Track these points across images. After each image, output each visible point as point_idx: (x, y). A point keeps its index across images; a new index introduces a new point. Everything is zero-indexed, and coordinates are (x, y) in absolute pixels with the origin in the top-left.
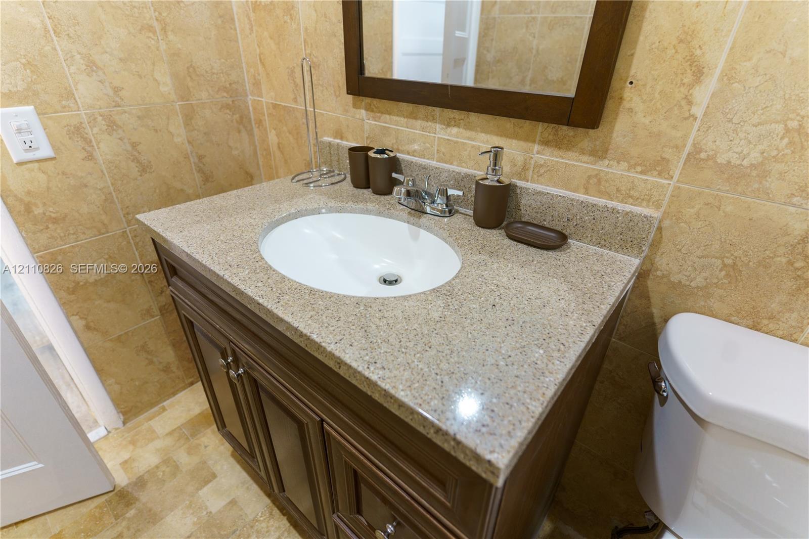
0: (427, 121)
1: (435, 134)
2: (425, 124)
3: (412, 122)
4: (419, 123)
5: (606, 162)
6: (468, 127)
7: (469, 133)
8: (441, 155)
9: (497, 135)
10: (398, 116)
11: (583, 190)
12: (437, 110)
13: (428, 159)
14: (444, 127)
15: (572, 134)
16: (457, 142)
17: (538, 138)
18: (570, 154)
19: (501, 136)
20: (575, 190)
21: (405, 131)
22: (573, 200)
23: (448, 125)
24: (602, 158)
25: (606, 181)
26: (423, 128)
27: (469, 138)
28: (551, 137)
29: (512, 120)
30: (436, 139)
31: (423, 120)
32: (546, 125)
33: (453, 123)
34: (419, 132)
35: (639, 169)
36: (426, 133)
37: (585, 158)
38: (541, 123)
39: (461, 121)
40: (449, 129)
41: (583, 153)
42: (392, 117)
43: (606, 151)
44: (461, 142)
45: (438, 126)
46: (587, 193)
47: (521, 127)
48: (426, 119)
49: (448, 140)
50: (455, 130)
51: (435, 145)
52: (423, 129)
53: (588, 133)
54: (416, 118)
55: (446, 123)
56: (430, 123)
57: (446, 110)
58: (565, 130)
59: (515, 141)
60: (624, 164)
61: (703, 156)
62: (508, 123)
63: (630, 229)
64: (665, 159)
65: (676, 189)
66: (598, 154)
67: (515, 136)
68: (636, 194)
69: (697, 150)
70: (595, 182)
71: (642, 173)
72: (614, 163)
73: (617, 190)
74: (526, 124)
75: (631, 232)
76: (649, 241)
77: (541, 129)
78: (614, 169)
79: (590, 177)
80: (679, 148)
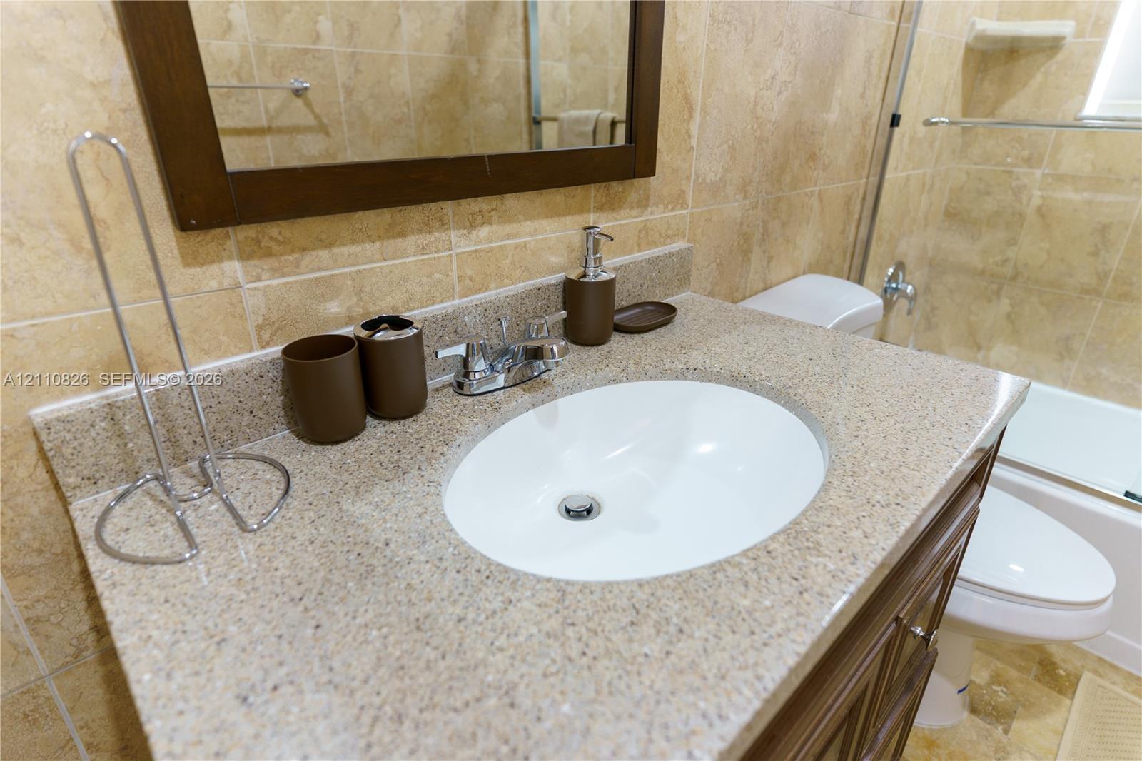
0: (430, 233)
1: (450, 249)
2: (425, 239)
3: (392, 244)
4: (411, 241)
5: (650, 209)
6: (506, 219)
7: (507, 228)
8: (467, 282)
9: (547, 217)
10: (353, 242)
11: (636, 248)
12: (448, 207)
13: (442, 301)
14: (465, 232)
15: (620, 190)
16: (491, 250)
17: (592, 205)
18: (623, 212)
19: (552, 217)
20: (631, 252)
21: (381, 268)
22: (642, 261)
23: (472, 226)
24: (646, 207)
25: (652, 229)
26: (423, 249)
27: (509, 237)
28: (604, 199)
29: (562, 190)
30: (454, 259)
31: (420, 232)
32: (597, 185)
33: (479, 220)
34: (415, 259)
35: (670, 208)
36: (431, 256)
37: (634, 212)
38: (592, 185)
39: (493, 213)
40: (474, 233)
41: (632, 208)
42: (336, 250)
43: (647, 199)
44: (498, 247)
45: (453, 234)
46: (640, 250)
47: (574, 196)
48: (427, 227)
49: (476, 251)
50: (484, 232)
51: (452, 270)
52: (422, 250)
53: (633, 184)
54: (402, 234)
55: (467, 223)
56: (437, 234)
57: (463, 202)
58: (616, 187)
59: (569, 218)
60: (661, 206)
61: (700, 180)
62: (557, 196)
63: (682, 267)
64: (683, 192)
65: (692, 214)
66: (643, 204)
67: (568, 211)
68: (670, 232)
69: (698, 176)
70: (645, 237)
71: (673, 210)
72: (654, 208)
73: (660, 235)
74: (578, 191)
75: (679, 268)
76: (690, 271)
77: (594, 192)
78: (655, 215)
79: (640, 231)
80: (688, 178)
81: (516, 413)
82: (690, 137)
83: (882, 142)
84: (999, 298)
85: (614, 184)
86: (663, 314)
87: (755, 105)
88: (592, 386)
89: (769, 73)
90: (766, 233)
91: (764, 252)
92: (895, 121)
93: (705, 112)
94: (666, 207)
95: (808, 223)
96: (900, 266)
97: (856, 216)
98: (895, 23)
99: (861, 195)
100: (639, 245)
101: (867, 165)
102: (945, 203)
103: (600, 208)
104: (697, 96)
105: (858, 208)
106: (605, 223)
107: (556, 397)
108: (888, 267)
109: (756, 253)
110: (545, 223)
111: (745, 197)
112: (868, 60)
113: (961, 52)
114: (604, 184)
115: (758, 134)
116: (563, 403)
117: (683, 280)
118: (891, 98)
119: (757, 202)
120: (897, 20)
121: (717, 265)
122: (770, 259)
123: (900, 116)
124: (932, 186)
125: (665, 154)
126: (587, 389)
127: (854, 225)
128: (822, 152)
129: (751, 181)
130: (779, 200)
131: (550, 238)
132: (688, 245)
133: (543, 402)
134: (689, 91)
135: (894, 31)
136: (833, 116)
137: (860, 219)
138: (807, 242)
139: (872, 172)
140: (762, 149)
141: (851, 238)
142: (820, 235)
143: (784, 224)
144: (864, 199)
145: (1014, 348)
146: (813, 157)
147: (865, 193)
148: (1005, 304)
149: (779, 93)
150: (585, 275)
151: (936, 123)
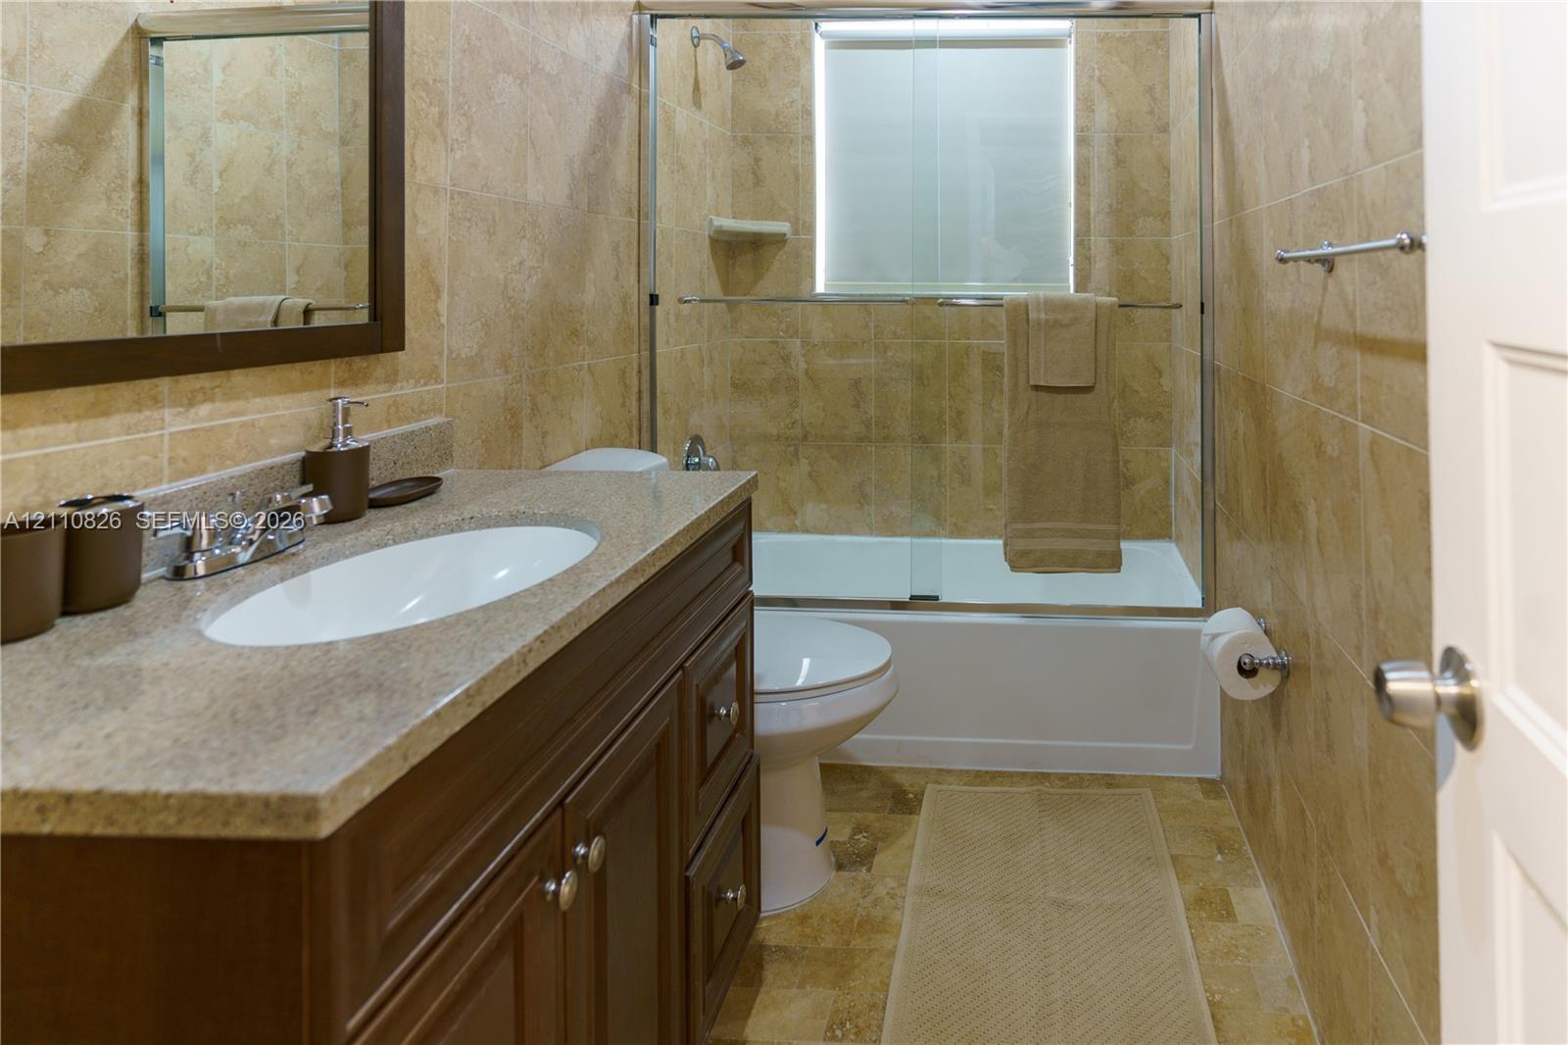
0: (140, 411)
1: (162, 428)
2: (132, 418)
3: (90, 425)
4: (116, 421)
5: (399, 385)
6: (230, 396)
7: (234, 406)
8: (180, 465)
9: (280, 393)
10: (44, 423)
11: (387, 424)
12: (164, 384)
13: (145, 487)
14: (182, 410)
15: (365, 365)
16: (212, 428)
17: (333, 380)
18: (368, 388)
19: (285, 393)
20: (379, 429)
21: (74, 450)
22: (394, 436)
23: (191, 404)
24: (395, 382)
25: (403, 405)
26: (129, 428)
27: (234, 414)
28: (346, 375)
29: (298, 366)
30: (166, 439)
31: (128, 410)
32: (339, 360)
33: (200, 396)
34: (118, 439)
35: (422, 381)
36: (138, 436)
37: (381, 388)
38: (332, 360)
39: (217, 390)
40: (193, 411)
41: (379, 383)
42: (21, 432)
43: (396, 374)
44: (220, 425)
45: (167, 413)
46: (390, 427)
47: (311, 372)
48: (138, 406)
49: (194, 430)
50: (204, 409)
51: (162, 451)
52: (129, 430)
53: (378, 359)
54: (106, 414)
55: (185, 401)
56: (148, 413)
57: (182, 378)
58: (359, 362)
59: (305, 395)
60: (412, 381)
61: (454, 355)
62: (293, 372)
63: (442, 442)
64: (436, 366)
65: (447, 388)
66: (391, 379)
67: (306, 387)
68: (424, 408)
69: (451, 351)
70: (395, 412)
71: (426, 384)
72: (404, 383)
73: (413, 410)
74: (316, 367)
75: (442, 444)
76: (451, 446)
77: (334, 367)
78: (405, 390)
79: (389, 407)
80: (441, 353)
81: (261, 588)
82: (438, 315)
83: (646, 319)
84: (798, 460)
85: (357, 359)
86: (426, 487)
87: (506, 287)
88: (353, 554)
89: (516, 260)
90: (535, 408)
91: (536, 427)
92: (654, 300)
93: (452, 294)
94: (417, 382)
95: (582, 397)
96: (697, 440)
97: (635, 389)
98: (635, 220)
99: (635, 366)
100: (388, 421)
101: (636, 339)
102: (729, 376)
103: (342, 384)
104: (444, 279)
105: (635, 381)
106: (350, 395)
107: (308, 569)
108: (683, 440)
109: (527, 429)
110: (277, 400)
111: (507, 372)
112: (616, 248)
113: (707, 243)
114: (347, 359)
115: (513, 311)
116: (316, 575)
117: (446, 456)
118: (646, 280)
119: (521, 377)
120: (636, 216)
121: (483, 442)
122: (544, 435)
123: (657, 296)
124: (711, 359)
125: (413, 330)
126: (346, 557)
127: (634, 398)
128: (585, 328)
129: (510, 357)
130: (545, 374)
131: (283, 415)
132: (445, 420)
133: (293, 575)
134: (433, 275)
135: (636, 226)
136: (590, 295)
137: (640, 392)
138: (585, 416)
139: (643, 347)
140: (519, 326)
141: (635, 412)
142: (598, 409)
143: (554, 399)
144: (640, 372)
145: (824, 506)
146: (575, 333)
147: (640, 366)
148: (804, 466)
149: (529, 276)
150: (331, 446)
151: (689, 301)
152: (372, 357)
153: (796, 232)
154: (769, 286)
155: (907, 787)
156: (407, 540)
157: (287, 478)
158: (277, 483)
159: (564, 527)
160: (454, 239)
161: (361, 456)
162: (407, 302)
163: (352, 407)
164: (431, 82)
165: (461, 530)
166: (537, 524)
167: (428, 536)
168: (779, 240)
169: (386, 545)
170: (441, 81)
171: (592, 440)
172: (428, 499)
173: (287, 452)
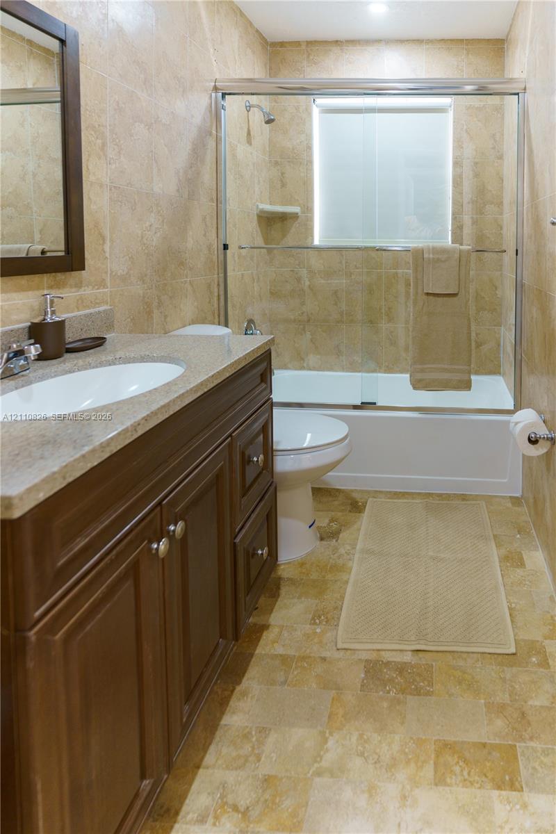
5: (83, 288)
9: (16, 292)
11: (76, 310)
15: (63, 277)
17: (45, 285)
19: (19, 291)
20: (73, 311)
22: (80, 316)
24: (81, 287)
25: (86, 299)
28: (53, 283)
29: (26, 277)
32: (48, 275)
35: (96, 287)
37: (73, 290)
38: (45, 275)
43: (81, 282)
46: (78, 311)
47: (33, 281)
53: (71, 274)
58: (60, 276)
59: (30, 292)
60: (91, 287)
61: (114, 274)
62: (23, 280)
63: (108, 319)
64: (104, 280)
65: (111, 292)
66: (79, 285)
67: (29, 289)
68: (98, 301)
69: (112, 272)
70: (81, 303)
71: (98, 289)
72: (86, 288)
73: (91, 302)
74: (36, 278)
75: (108, 320)
76: (113, 321)
77: (46, 279)
78: (87, 291)
79: (78, 300)
80: (106, 273)
82: (104, 252)
83: (221, 257)
85: (59, 274)
86: (98, 342)
87: (142, 237)
88: (55, 376)
89: (148, 224)
90: (160, 304)
91: (161, 313)
92: (226, 247)
93: (112, 241)
94: (94, 287)
95: (187, 297)
96: (251, 322)
97: (216, 294)
98: (215, 204)
99: (216, 283)
100: (78, 308)
101: (216, 268)
102: (269, 288)
103: (51, 287)
104: (107, 234)
105: (216, 290)
106: (55, 293)
107: (31, 383)
108: (243, 323)
109: (156, 313)
110: (14, 295)
111: (144, 283)
112: (204, 219)
113: (256, 217)
114: (54, 274)
115: (146, 251)
116: (35, 386)
117: (110, 327)
118: (221, 236)
119: (152, 286)
120: (215, 201)
121: (131, 320)
122: (166, 317)
123: (227, 245)
124: (259, 278)
125: (90, 260)
126: (52, 377)
127: (216, 299)
128: (187, 261)
129: (146, 275)
130: (165, 285)
131: (18, 303)
132: (110, 308)
133: (23, 386)
134: (101, 231)
135: (215, 207)
136: (190, 243)
137: (219, 296)
138: (188, 307)
139: (220, 271)
140: (150, 259)
141: (216, 306)
142: (196, 304)
143: (171, 298)
144: (218, 285)
146: (182, 264)
147: (218, 282)
149: (156, 233)
150: (44, 320)
151: (245, 248)
152: (68, 273)
153: (303, 212)
154: (290, 240)
155: (358, 500)
156: (86, 369)
157: (21, 336)
158: (15, 338)
159: (169, 363)
160: (113, 212)
161: (61, 325)
162: (86, 245)
163: (55, 300)
164: (97, 126)
165: (115, 364)
166: (155, 361)
167: (97, 367)
168: (295, 216)
169: (74, 372)
170: (103, 126)
171: (192, 320)
172: (97, 348)
173: (22, 323)
